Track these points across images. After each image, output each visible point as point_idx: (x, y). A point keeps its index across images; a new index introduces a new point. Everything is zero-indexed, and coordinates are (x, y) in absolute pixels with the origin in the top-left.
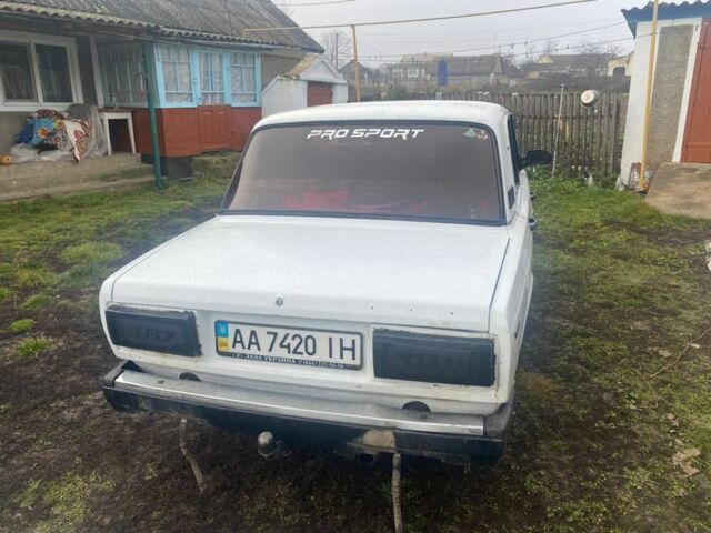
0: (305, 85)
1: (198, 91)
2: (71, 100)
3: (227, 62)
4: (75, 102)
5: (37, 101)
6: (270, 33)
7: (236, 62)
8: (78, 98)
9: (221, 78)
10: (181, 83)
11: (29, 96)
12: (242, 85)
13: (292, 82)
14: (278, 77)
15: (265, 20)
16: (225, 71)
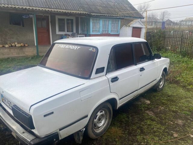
0: (132, 28)
1: (101, 30)
2: (73, 32)
3: (110, 22)
4: (74, 32)
5: (65, 32)
6: (127, 13)
7: (113, 22)
8: (75, 31)
9: (108, 26)
10: (97, 28)
11: (64, 31)
12: (114, 28)
13: (127, 27)
14: (124, 26)
15: (128, 10)
16: (109, 24)
